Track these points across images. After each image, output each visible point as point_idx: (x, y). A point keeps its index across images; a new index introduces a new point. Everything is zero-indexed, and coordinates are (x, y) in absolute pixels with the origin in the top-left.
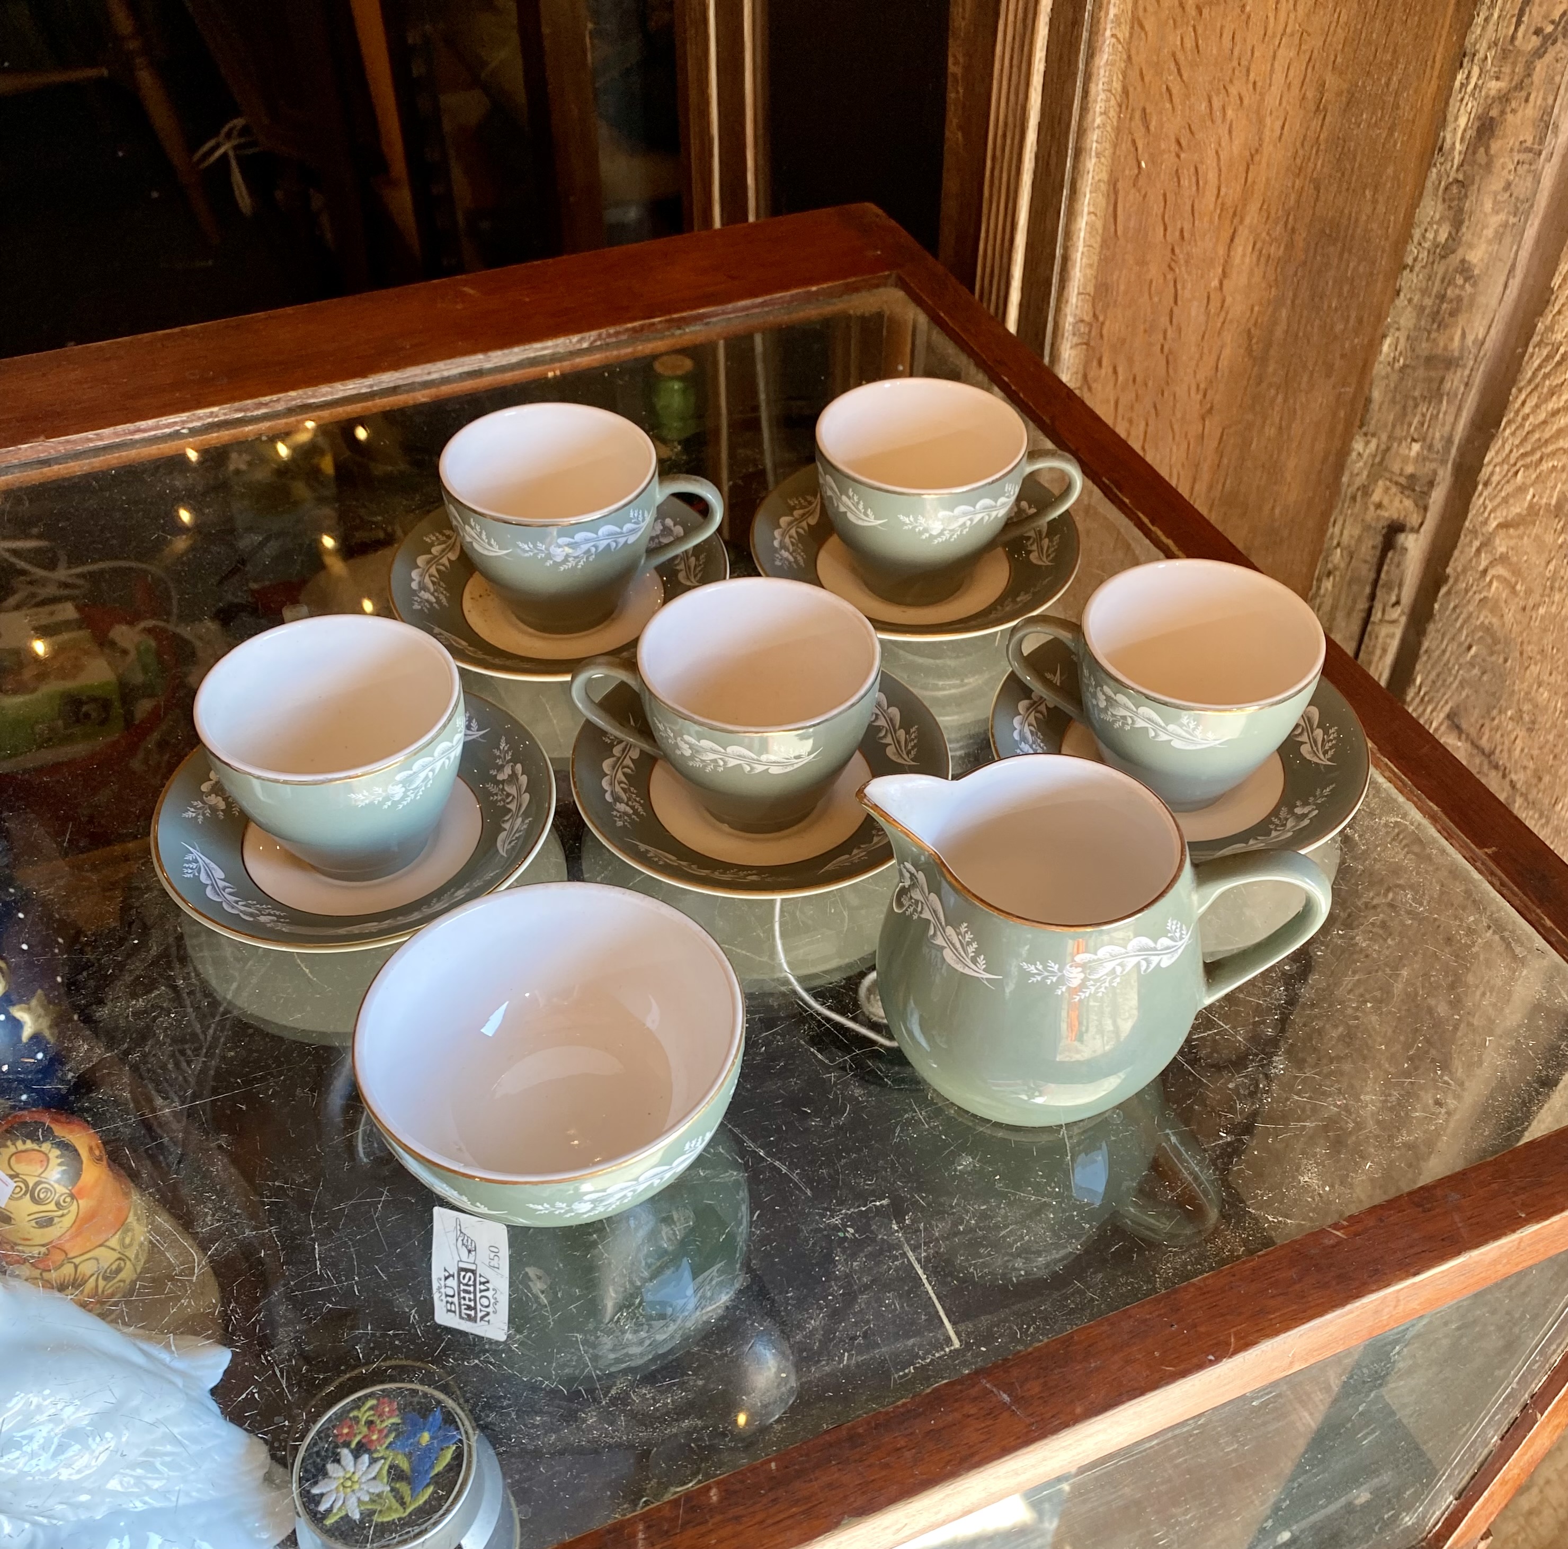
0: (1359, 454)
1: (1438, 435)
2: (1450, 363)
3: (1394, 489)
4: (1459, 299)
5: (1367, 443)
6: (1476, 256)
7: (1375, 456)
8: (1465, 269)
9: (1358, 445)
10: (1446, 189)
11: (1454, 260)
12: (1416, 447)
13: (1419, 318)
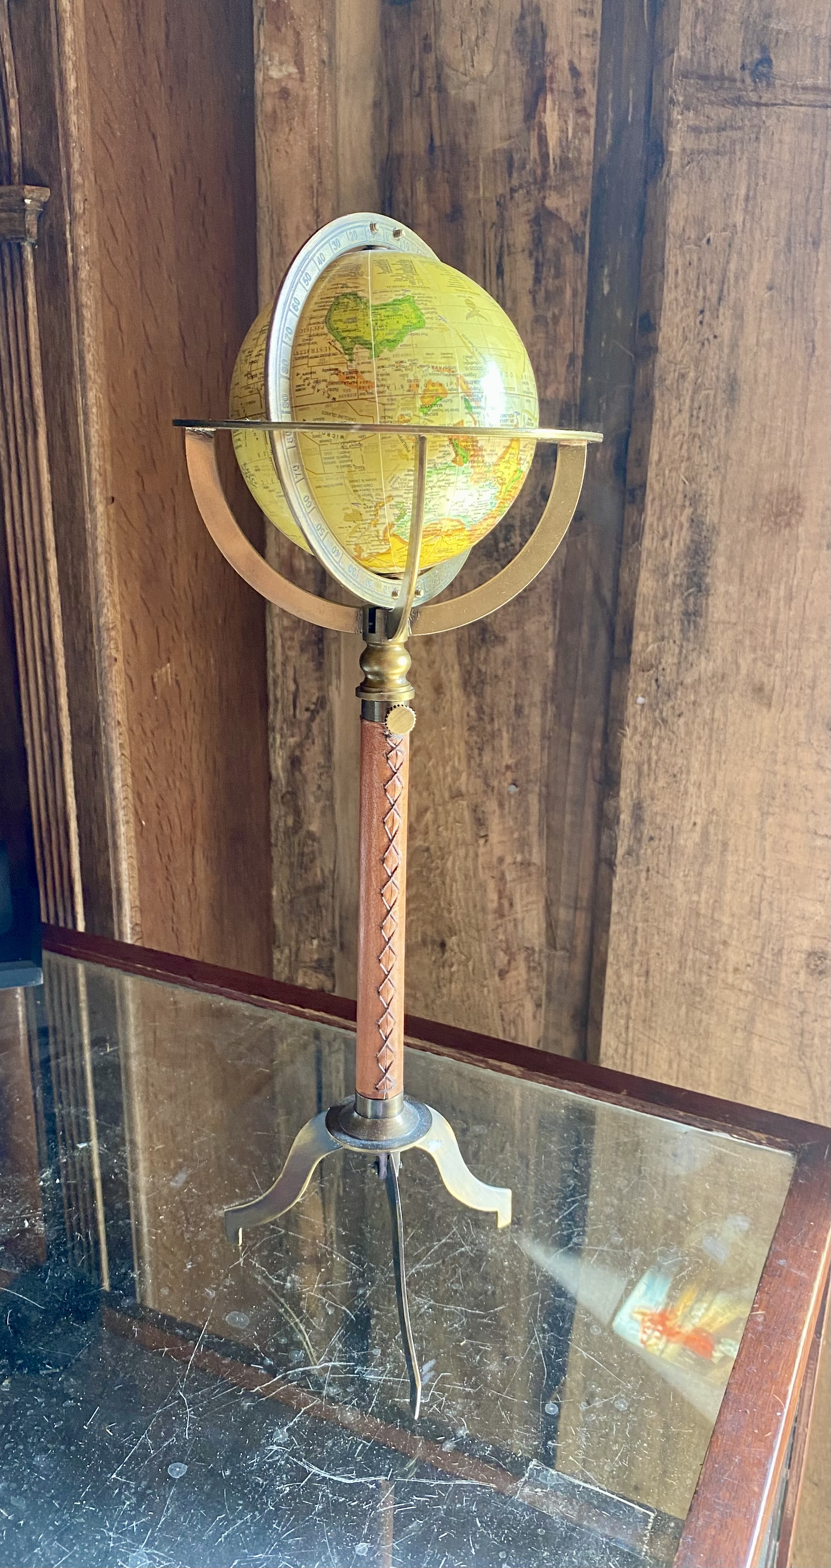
0: (279, 961)
1: (326, 931)
2: (320, 888)
3: (310, 972)
4: (313, 852)
5: (282, 952)
6: (314, 827)
7: (290, 957)
8: (311, 835)
9: (277, 955)
10: (282, 797)
11: (303, 833)
12: (315, 942)
13: (291, 871)
